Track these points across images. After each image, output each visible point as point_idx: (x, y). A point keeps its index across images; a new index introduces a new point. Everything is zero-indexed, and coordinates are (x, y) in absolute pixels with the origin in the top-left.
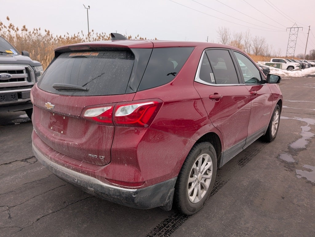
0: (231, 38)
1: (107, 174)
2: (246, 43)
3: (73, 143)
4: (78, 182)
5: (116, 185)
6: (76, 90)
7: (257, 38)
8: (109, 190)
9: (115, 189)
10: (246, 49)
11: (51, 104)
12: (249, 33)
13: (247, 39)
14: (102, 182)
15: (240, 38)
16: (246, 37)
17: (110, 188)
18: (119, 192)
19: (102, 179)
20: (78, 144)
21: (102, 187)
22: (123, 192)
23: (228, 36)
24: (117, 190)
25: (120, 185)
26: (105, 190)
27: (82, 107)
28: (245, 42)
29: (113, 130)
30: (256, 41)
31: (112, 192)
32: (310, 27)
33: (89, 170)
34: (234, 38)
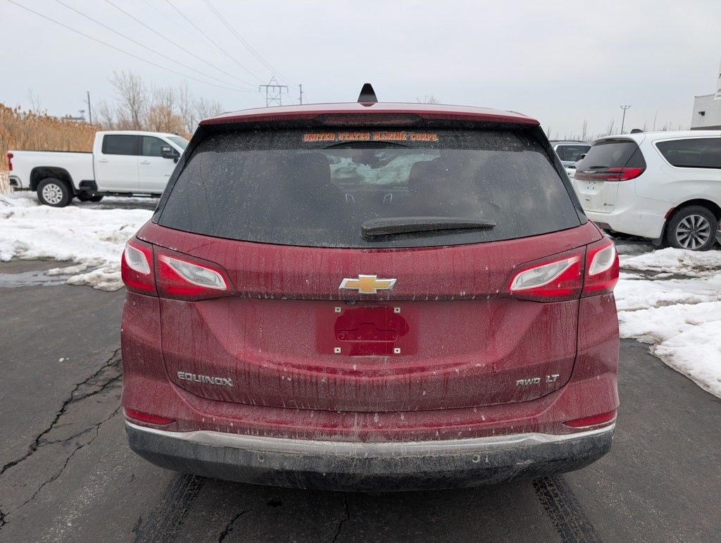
0: (150, 101)
1: (567, 412)
2: (184, 112)
3: (464, 367)
4: (483, 461)
5: (586, 427)
6: (472, 228)
7: (204, 103)
8: (572, 445)
9: (583, 439)
10: (187, 127)
11: (378, 277)
12: (187, 90)
13: (184, 104)
14: (554, 434)
15: (170, 100)
16: (182, 98)
17: (574, 439)
18: (592, 442)
19: (555, 428)
20: (487, 366)
21: (553, 446)
22: (600, 438)
23: (141, 95)
24: (588, 437)
25: (591, 424)
26: (561, 449)
27: (507, 268)
28: (182, 110)
29: (576, 308)
30: (204, 108)
31: (578, 446)
32: (301, 86)
33: (520, 419)
34: (155, 102)
